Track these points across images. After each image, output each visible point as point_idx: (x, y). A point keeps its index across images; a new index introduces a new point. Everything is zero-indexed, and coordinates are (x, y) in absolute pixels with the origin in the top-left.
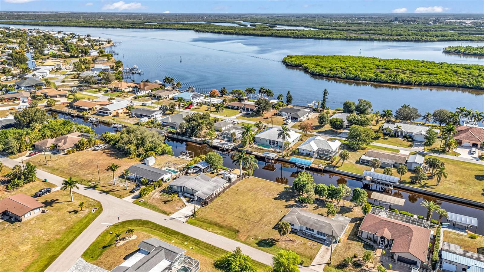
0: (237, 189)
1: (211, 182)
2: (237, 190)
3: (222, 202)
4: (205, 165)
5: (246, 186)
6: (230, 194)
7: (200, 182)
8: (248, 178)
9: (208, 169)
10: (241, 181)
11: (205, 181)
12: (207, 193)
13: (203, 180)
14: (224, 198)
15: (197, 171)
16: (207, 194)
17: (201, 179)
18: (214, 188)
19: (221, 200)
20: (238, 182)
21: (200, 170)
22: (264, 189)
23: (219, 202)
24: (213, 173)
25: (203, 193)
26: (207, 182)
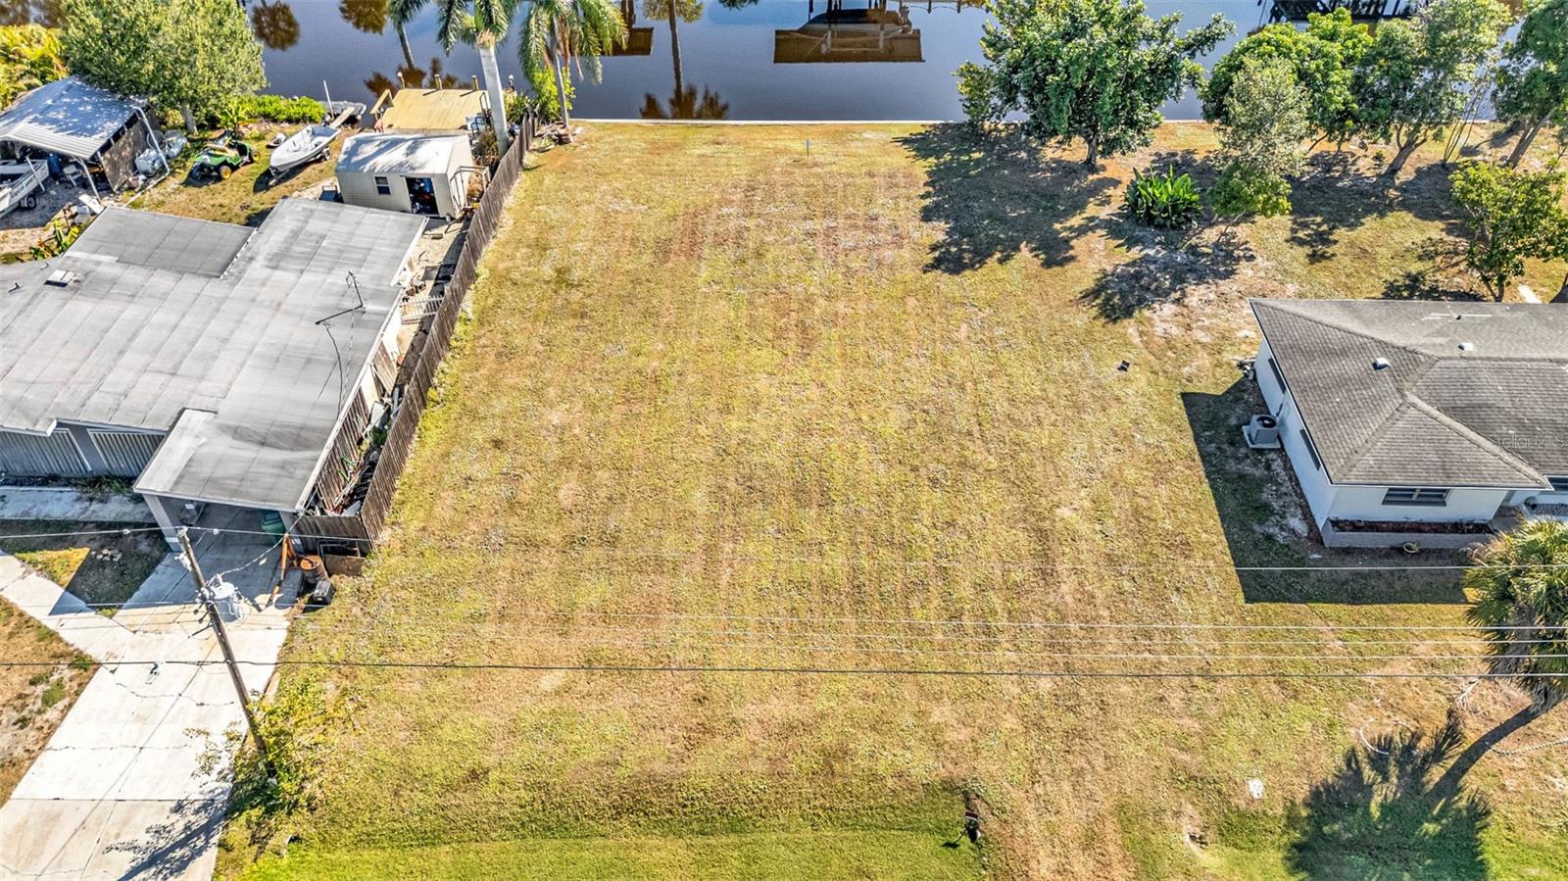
0: (547, 271)
1: (257, 270)
2: (562, 276)
3: (506, 459)
4: (88, 118)
5: (607, 219)
6: (519, 340)
7: (133, 312)
8: (561, 140)
9: (143, 144)
10: (522, 181)
11: (191, 284)
12: (295, 417)
13: (162, 281)
14: (499, 405)
15: (36, 193)
16: (300, 439)
17: (133, 276)
18: (341, 333)
19: (480, 436)
20: (508, 201)
21: (56, 175)
22: (771, 197)
23: (478, 470)
24: (205, 176)
25: (237, 433)
26: (215, 289)
